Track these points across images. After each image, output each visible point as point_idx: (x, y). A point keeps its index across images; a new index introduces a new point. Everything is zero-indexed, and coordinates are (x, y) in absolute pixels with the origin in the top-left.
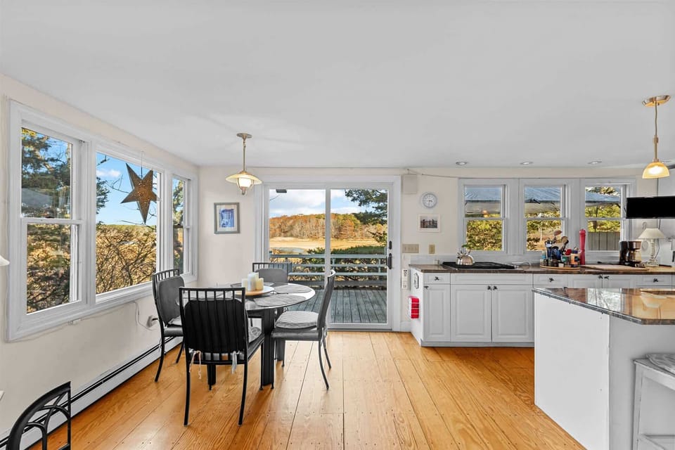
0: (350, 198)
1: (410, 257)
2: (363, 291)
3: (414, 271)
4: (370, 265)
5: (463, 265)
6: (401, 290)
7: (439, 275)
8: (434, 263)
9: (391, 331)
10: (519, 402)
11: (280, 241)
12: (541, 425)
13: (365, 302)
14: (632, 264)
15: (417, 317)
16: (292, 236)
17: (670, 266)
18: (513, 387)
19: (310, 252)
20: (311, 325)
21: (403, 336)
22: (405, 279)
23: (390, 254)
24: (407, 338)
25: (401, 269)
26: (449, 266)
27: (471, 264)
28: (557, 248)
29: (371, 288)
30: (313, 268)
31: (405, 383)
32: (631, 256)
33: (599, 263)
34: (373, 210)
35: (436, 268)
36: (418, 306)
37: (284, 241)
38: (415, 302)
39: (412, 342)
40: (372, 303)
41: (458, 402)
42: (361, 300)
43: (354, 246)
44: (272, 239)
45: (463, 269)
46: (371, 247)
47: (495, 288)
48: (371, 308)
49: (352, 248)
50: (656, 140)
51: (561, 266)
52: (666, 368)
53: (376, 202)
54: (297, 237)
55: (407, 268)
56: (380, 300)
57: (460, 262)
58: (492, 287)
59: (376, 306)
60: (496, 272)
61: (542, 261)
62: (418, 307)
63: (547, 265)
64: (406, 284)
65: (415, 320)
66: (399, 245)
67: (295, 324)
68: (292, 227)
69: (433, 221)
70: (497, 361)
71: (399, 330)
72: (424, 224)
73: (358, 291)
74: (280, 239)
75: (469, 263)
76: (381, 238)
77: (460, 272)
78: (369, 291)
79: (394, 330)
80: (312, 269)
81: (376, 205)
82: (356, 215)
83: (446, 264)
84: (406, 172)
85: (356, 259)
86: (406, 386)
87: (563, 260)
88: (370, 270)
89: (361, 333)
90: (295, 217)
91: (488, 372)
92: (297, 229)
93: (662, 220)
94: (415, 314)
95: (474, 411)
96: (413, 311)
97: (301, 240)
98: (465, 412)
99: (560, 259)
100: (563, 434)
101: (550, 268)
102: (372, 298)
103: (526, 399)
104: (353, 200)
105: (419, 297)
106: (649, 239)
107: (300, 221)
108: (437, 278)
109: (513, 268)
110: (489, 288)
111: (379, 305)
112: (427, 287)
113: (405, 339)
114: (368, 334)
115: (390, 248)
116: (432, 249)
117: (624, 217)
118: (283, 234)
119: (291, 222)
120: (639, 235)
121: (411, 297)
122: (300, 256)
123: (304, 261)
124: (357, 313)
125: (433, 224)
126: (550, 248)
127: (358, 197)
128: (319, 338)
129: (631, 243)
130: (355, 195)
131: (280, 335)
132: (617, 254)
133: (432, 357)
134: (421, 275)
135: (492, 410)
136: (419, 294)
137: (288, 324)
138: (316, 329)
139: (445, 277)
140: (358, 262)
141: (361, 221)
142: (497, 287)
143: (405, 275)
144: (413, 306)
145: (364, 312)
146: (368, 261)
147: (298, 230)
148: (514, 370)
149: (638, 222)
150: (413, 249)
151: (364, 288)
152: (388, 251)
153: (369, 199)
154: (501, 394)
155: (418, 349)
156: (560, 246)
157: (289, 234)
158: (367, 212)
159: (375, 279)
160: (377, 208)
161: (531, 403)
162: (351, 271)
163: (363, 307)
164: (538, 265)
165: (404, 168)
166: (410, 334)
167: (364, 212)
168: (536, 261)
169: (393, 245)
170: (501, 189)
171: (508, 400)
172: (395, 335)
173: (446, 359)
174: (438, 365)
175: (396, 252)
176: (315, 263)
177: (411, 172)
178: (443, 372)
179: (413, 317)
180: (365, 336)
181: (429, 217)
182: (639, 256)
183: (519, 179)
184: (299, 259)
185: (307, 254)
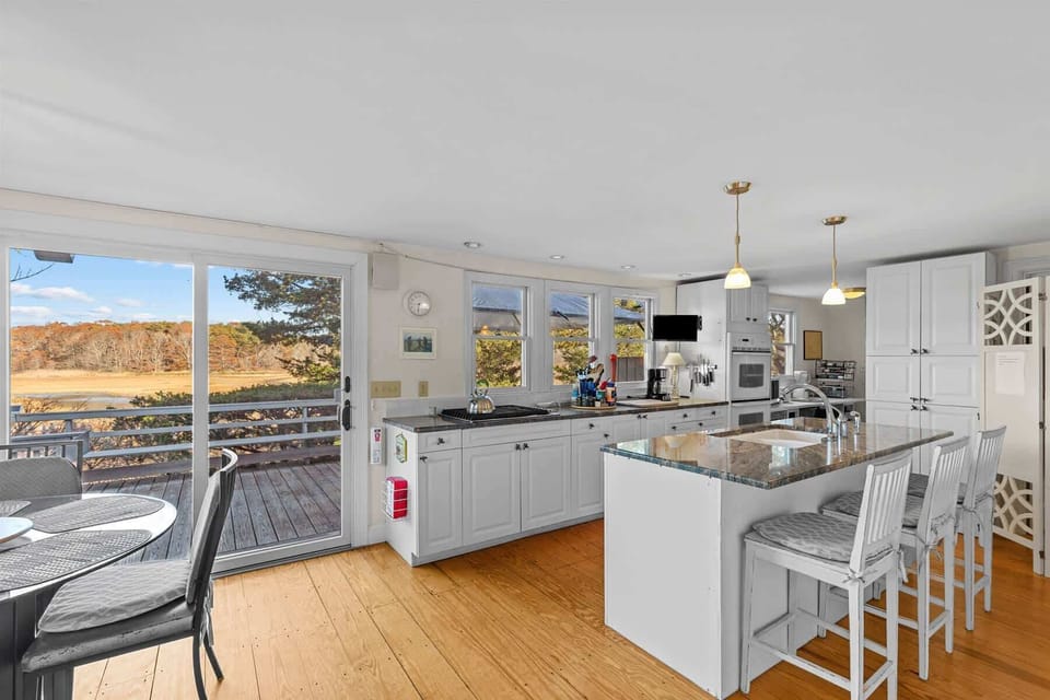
0: (236, 294)
1: (384, 406)
2: (271, 472)
3: (395, 430)
4: (283, 421)
5: (478, 414)
6: (369, 465)
7: (443, 435)
8: (427, 413)
9: (349, 549)
10: (586, 628)
11: (43, 379)
12: (627, 660)
13: (280, 495)
14: (660, 397)
15: (404, 514)
16: (79, 366)
17: (687, 397)
18: (568, 604)
19: (137, 401)
20: (167, 600)
21: (375, 552)
22: (376, 446)
23: (348, 402)
24: (383, 556)
25: (369, 428)
26: (455, 417)
27: (490, 411)
28: (591, 380)
29: (285, 464)
30: (146, 436)
31: (401, 658)
32: (658, 389)
33: (629, 397)
34: (286, 318)
35: (431, 423)
36: (405, 494)
37: (55, 378)
38: (401, 488)
39: (392, 562)
40: (296, 494)
41: (503, 664)
42: (269, 491)
43: (249, 387)
44: (19, 375)
45: (479, 420)
46: (285, 386)
47: (526, 446)
48: (295, 505)
49: (243, 389)
50: (738, 238)
51: (598, 404)
52: (782, 542)
53: (296, 303)
54: (94, 368)
55: (380, 425)
56: (310, 484)
57: (473, 409)
58: (522, 445)
59: (305, 499)
60: (527, 421)
61: (574, 399)
62: (406, 496)
63: (581, 405)
64: (379, 455)
65: (401, 522)
66: (365, 383)
67: (114, 611)
68: (78, 348)
69: (425, 340)
70: (533, 563)
71: (365, 544)
72: (410, 345)
73: (261, 473)
74: (43, 373)
75: (487, 410)
76: (300, 368)
77: (477, 425)
78: (285, 471)
79: (356, 544)
80: (145, 440)
81: (292, 308)
82: (249, 326)
83: (448, 414)
84: (377, 248)
85: (252, 411)
86: (405, 663)
87: (599, 396)
88: (282, 430)
89: (288, 567)
90: (90, 326)
91: (529, 587)
92: (95, 351)
93: (682, 343)
94: (401, 510)
95: (534, 673)
96: (397, 506)
97: (105, 375)
98: (521, 682)
99: (595, 395)
100: (654, 663)
101: (585, 409)
102: (293, 483)
103: (592, 618)
104: (243, 297)
105: (405, 477)
106: (672, 367)
107: (104, 336)
108: (441, 441)
109: (546, 412)
110: (518, 447)
111: (311, 495)
112: (423, 459)
113: (380, 559)
114: (301, 565)
115: (348, 389)
116: (423, 389)
117: (649, 338)
118: (52, 363)
119: (77, 337)
120: (663, 361)
121: (391, 479)
122: (109, 411)
123: (121, 423)
124: (266, 520)
125: (426, 345)
126: (583, 381)
127: (254, 292)
128: (195, 627)
129: (659, 371)
130: (247, 288)
131: (55, 656)
132: (644, 384)
133: (436, 583)
134: (412, 437)
135: (558, 660)
136: (409, 471)
137: (89, 616)
138: (184, 606)
139: (452, 436)
140: (256, 415)
141: (261, 339)
142: (529, 444)
143: (377, 439)
144: (397, 496)
145: (281, 516)
146: (279, 414)
147: (98, 354)
148: (561, 570)
149: (662, 344)
150: (389, 389)
151: (273, 465)
152: (343, 396)
153: (277, 296)
154: (557, 621)
155: (408, 575)
156: (595, 376)
157: (69, 362)
158: (273, 322)
159: (295, 447)
160: (293, 315)
161: (600, 626)
162: (242, 436)
163: (276, 504)
164: (567, 405)
165: (375, 241)
166: (386, 546)
167: (269, 320)
168: (565, 399)
169: (353, 383)
170: (522, 293)
171: (569, 629)
172: (357, 556)
173: (460, 581)
174: (450, 596)
175: (359, 397)
176: (152, 425)
177: (386, 250)
178: (462, 608)
179: (397, 515)
180: (296, 573)
181: (418, 332)
182: (665, 386)
183: (544, 279)
184: (108, 420)
185: (132, 407)
